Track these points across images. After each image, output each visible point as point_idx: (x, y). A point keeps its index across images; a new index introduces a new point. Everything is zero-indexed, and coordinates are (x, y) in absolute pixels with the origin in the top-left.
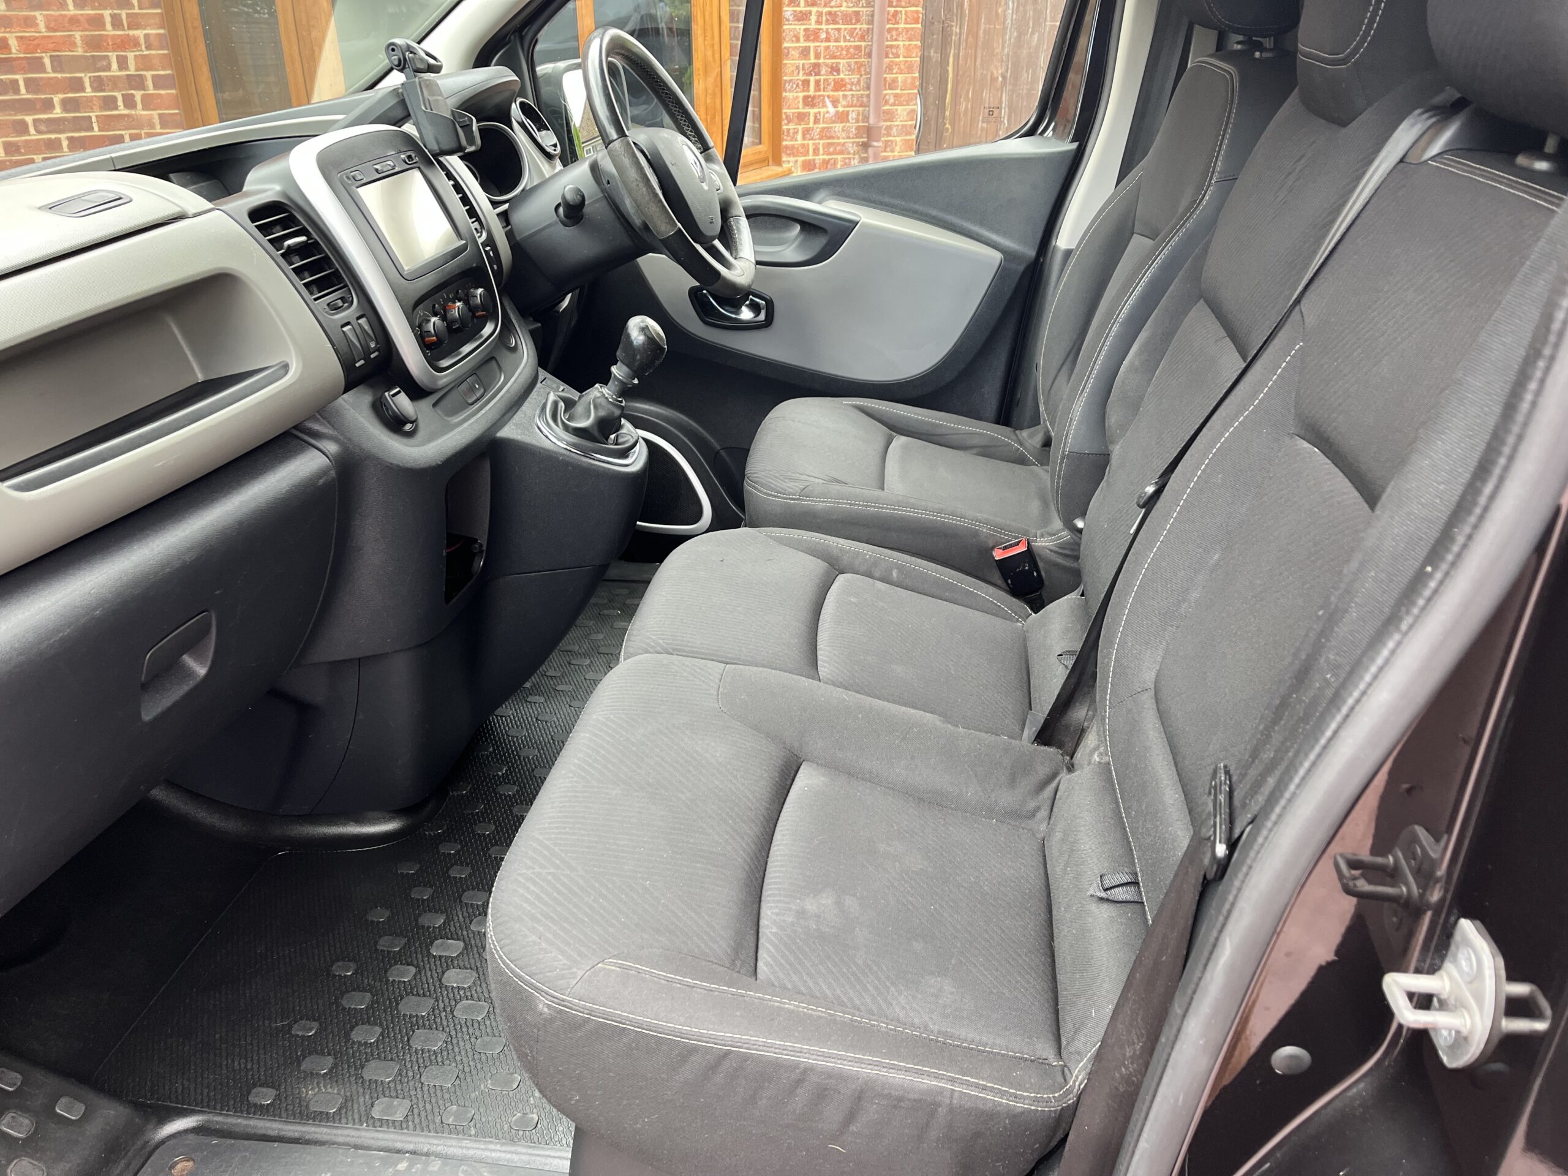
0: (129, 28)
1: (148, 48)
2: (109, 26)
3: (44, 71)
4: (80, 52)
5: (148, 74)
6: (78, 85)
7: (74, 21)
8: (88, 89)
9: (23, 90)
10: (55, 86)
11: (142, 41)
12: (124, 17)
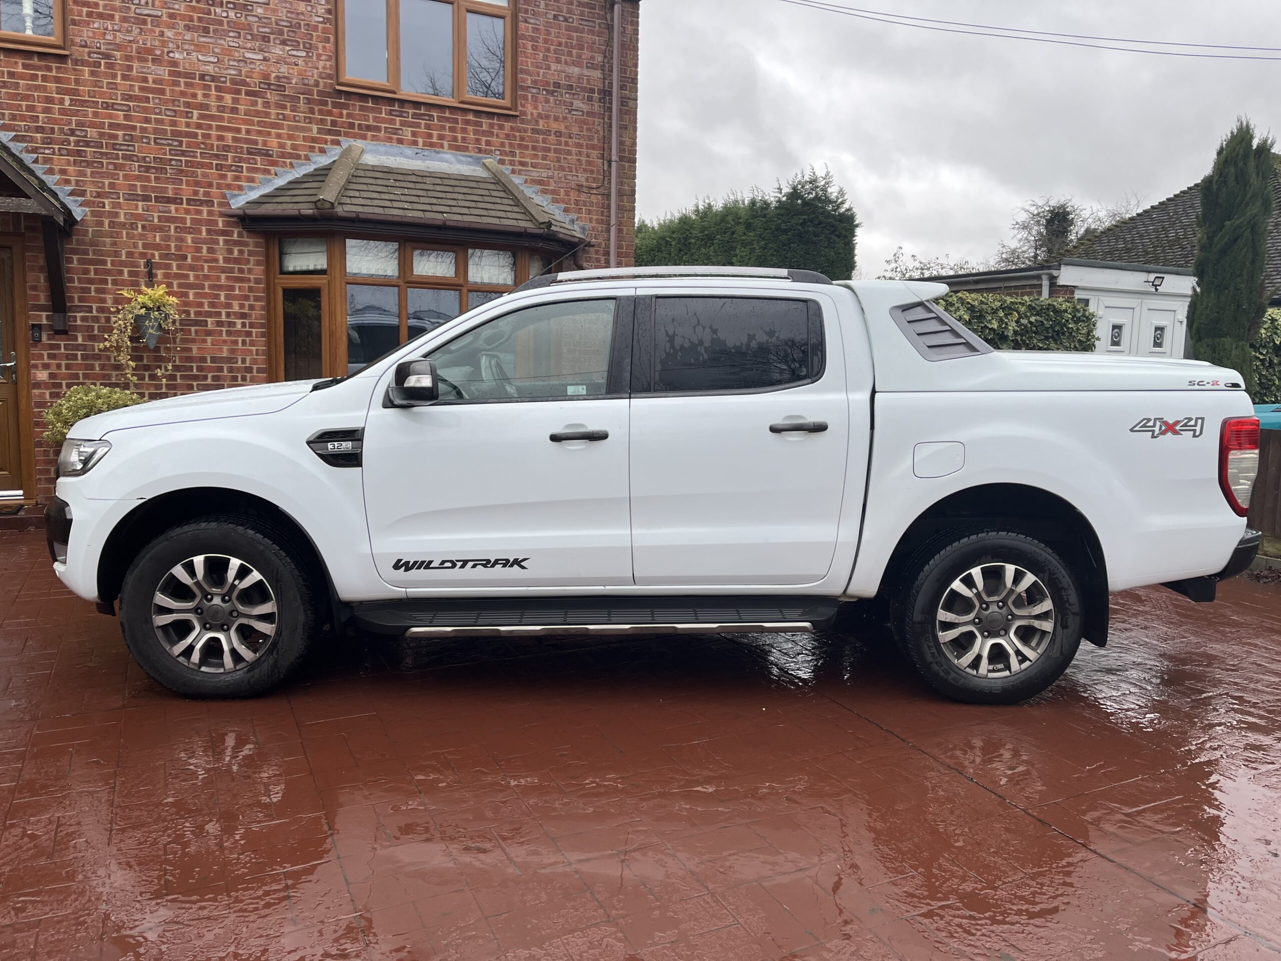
0: (250, 346)
1: (257, 355)
2: (240, 344)
3: (207, 363)
4: (225, 355)
5: (255, 367)
6: (221, 369)
7: (225, 342)
8: (226, 371)
9: (195, 371)
10: (210, 369)
11: (254, 352)
12: (248, 341)
